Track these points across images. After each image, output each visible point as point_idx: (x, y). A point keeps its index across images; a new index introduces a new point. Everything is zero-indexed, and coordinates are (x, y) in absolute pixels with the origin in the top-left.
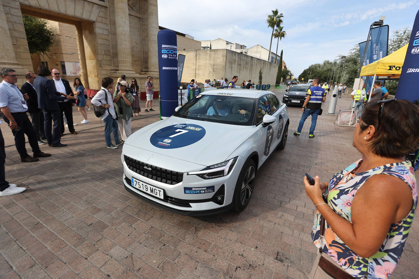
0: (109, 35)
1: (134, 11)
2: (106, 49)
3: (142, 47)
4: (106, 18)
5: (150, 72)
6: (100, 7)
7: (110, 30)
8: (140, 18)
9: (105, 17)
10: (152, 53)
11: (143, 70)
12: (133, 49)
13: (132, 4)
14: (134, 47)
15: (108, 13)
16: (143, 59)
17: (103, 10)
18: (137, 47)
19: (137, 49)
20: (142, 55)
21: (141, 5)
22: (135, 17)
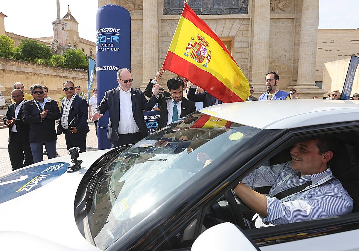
0: (248, 47)
1: (286, 13)
2: (243, 63)
3: (293, 54)
4: (248, 30)
5: (298, 85)
6: (243, 20)
7: (250, 42)
8: (294, 19)
9: (246, 29)
10: (304, 59)
11: (291, 84)
12: (279, 59)
13: (283, 6)
14: (280, 57)
15: (250, 24)
16: (292, 70)
17: (245, 22)
18: (285, 56)
19: (286, 58)
20: (292, 64)
21: (296, 2)
22: (287, 20)
